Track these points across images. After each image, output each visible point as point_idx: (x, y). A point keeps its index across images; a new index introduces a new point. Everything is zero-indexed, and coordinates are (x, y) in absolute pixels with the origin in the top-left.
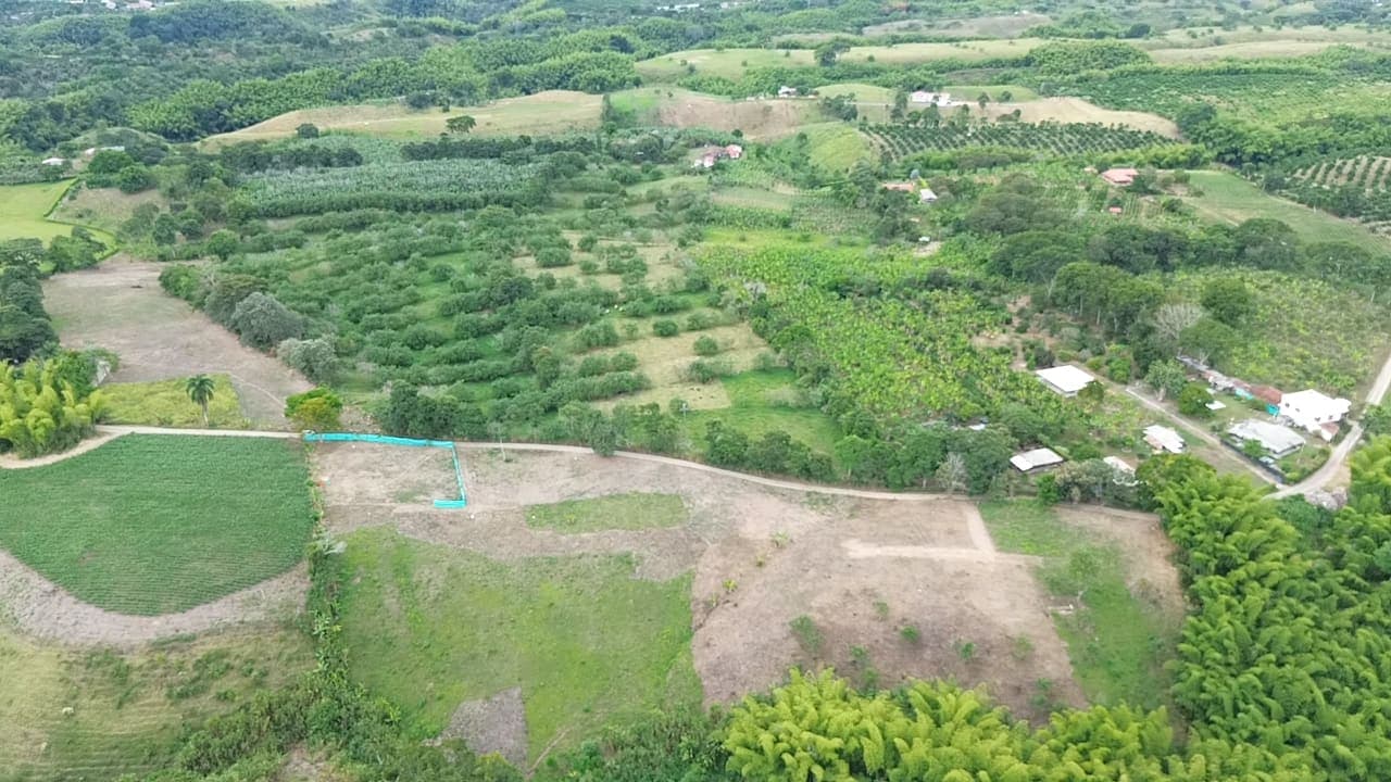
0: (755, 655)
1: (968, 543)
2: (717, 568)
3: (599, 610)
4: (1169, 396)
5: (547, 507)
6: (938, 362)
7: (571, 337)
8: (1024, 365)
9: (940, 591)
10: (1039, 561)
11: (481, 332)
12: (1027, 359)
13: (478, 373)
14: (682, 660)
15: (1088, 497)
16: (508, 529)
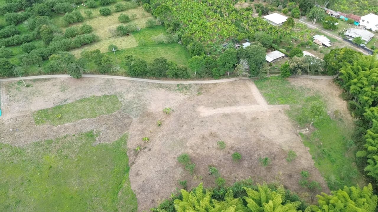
0: (162, 177)
1: (254, 102)
2: (139, 130)
3: (78, 165)
4: (319, 21)
5: (45, 111)
6: (223, 17)
7: (61, 20)
8: (257, 14)
9: (247, 130)
10: (287, 107)
11: (18, 22)
12: (258, 12)
13: (15, 41)
14: (125, 185)
15: (305, 71)
16: (24, 126)
